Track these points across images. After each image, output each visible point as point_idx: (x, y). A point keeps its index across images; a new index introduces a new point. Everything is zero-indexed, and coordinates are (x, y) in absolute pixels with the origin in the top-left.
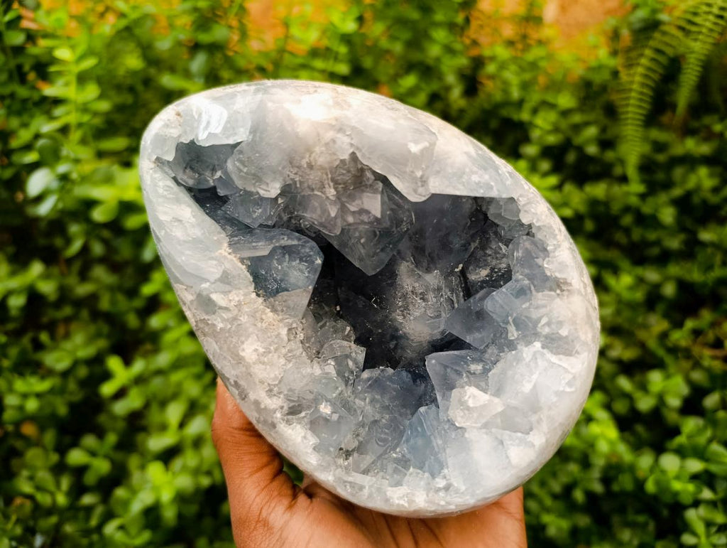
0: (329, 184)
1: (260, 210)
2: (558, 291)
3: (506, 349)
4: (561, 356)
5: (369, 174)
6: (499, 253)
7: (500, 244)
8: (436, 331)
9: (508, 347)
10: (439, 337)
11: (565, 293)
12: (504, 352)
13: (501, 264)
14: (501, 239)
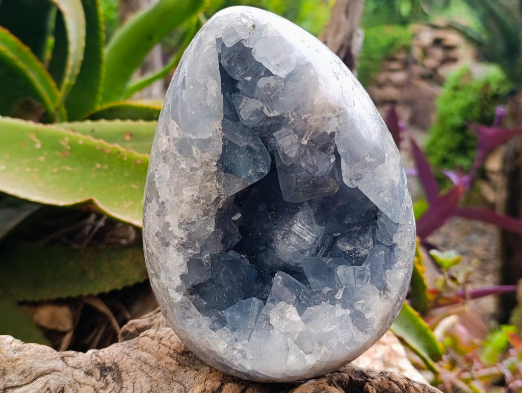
0: (307, 137)
1: (256, 118)
2: (382, 292)
3: (328, 302)
4: (356, 327)
5: (332, 148)
6: (366, 244)
7: (371, 239)
8: (294, 260)
9: (330, 301)
10: (293, 265)
11: (385, 296)
12: (326, 302)
13: (362, 250)
14: (373, 236)
